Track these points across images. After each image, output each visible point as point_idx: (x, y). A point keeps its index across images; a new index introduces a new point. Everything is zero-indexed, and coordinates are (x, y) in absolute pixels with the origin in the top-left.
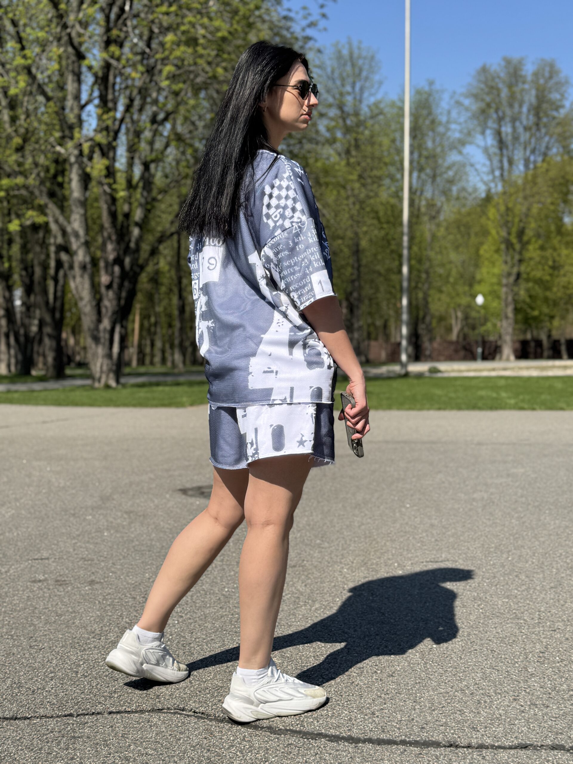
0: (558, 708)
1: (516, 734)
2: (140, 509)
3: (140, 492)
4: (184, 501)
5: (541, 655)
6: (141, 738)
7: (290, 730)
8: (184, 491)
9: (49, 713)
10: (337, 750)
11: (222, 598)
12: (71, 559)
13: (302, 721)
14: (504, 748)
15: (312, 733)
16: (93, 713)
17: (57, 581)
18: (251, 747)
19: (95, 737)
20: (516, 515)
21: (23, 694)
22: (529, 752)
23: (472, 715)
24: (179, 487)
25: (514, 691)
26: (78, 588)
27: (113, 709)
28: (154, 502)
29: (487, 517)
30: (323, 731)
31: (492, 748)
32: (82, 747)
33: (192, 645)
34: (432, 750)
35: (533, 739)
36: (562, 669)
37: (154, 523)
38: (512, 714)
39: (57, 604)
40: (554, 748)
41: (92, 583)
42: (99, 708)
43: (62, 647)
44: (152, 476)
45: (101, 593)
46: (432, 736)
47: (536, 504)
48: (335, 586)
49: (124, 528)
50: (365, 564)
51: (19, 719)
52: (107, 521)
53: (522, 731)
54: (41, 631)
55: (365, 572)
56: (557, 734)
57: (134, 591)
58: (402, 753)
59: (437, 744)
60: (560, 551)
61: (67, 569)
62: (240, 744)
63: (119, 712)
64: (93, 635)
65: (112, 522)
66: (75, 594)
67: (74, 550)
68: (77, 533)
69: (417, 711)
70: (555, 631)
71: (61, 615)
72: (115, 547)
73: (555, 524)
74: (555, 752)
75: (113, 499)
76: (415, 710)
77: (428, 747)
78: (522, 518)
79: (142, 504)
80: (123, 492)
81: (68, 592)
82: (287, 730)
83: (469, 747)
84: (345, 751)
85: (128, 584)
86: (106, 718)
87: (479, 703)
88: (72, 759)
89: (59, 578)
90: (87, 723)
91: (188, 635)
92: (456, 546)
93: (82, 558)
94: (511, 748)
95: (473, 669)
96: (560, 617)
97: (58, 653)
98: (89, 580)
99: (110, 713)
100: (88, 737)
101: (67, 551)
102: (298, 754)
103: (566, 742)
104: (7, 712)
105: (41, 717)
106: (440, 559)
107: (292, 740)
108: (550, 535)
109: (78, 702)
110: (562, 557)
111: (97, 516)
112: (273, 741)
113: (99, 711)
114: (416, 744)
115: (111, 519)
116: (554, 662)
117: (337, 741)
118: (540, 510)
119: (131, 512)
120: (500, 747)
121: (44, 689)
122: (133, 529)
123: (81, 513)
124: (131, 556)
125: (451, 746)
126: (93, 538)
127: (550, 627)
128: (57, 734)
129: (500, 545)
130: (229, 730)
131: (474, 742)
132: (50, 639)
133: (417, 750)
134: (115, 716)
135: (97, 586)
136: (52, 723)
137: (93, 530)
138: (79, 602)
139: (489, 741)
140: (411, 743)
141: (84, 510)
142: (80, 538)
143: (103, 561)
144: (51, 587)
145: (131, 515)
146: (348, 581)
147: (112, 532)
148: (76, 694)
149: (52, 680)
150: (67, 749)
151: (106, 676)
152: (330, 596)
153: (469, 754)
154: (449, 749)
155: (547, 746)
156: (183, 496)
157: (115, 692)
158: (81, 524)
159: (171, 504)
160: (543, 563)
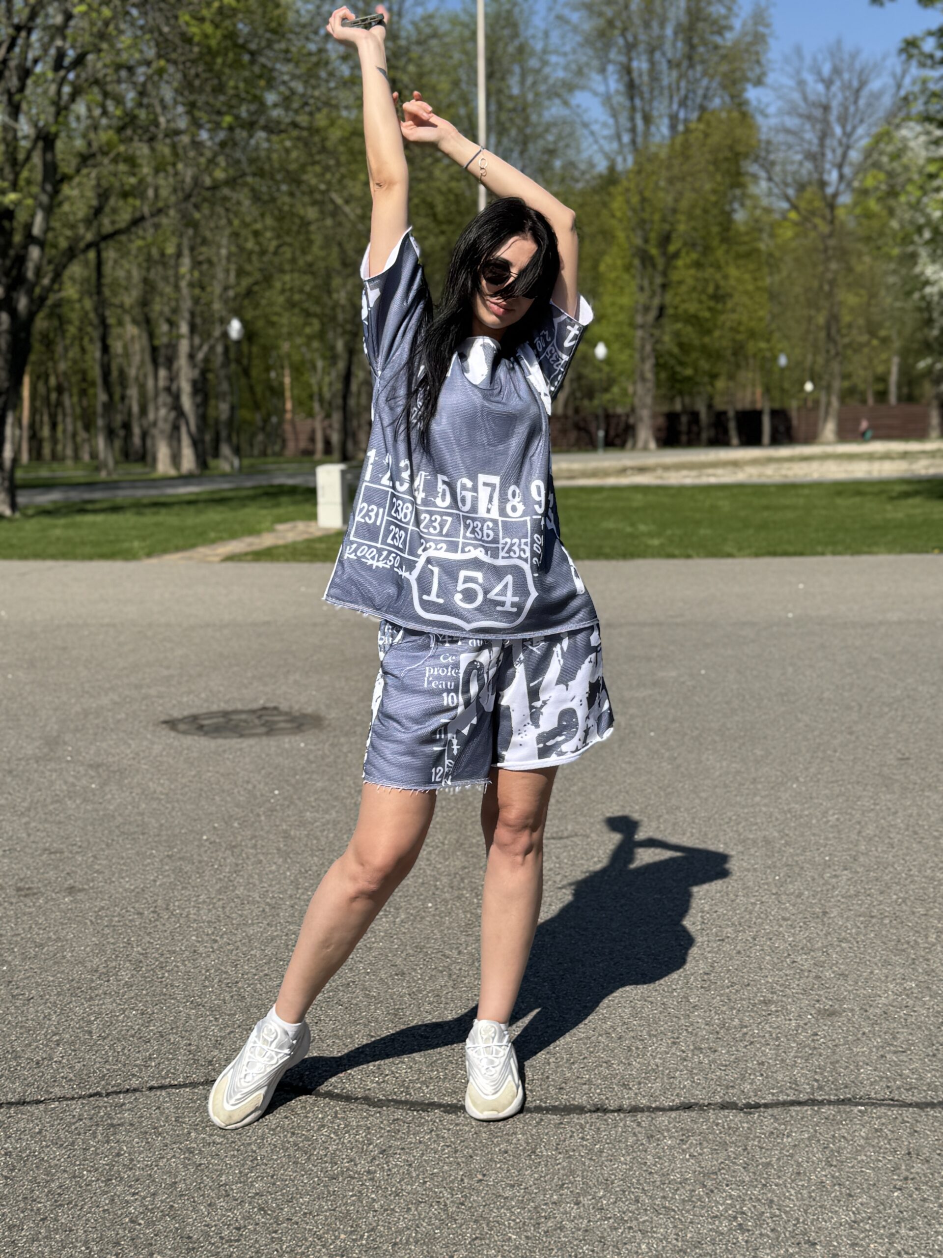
0: (728, 1052)
1: (677, 1091)
2: (111, 759)
3: (104, 729)
4: (176, 743)
5: (706, 977)
6: (202, 1122)
7: (393, 1100)
8: (172, 724)
9: (68, 1092)
10: (457, 1125)
11: (267, 909)
12: (27, 850)
13: (407, 1088)
14: (663, 1109)
15: (422, 1103)
16: (128, 1091)
17: (19, 889)
18: (346, 1126)
19: (141, 1123)
20: (667, 754)
21: (24, 1068)
22: (693, 1114)
23: (621, 1067)
24: (163, 718)
25: (672, 1032)
26: (53, 899)
27: (153, 1083)
28: (129, 746)
29: (627, 759)
30: (436, 1100)
31: (648, 1111)
32: (127, 1139)
33: (240, 985)
34: (575, 1118)
35: (700, 1096)
36: (733, 997)
37: (139, 784)
38: (672, 1062)
39: (31, 927)
40: (724, 1106)
41: (71, 890)
42: (135, 1083)
43: (59, 994)
44: (116, 698)
45: (90, 908)
46: (574, 1099)
47: (696, 733)
48: (423, 883)
49: (94, 795)
50: (462, 844)
51: (28, 1103)
52: (66, 782)
53: (685, 1086)
54: (20, 971)
55: (463, 859)
56: (727, 1088)
57: (137, 902)
58: (538, 1123)
59: (580, 1110)
60: (729, 814)
61: (28, 868)
62: (332, 1123)
63: (162, 1087)
64: (97, 975)
65: (73, 785)
66: (52, 911)
67: (29, 835)
68: (25, 804)
69: (552, 1065)
70: (723, 940)
71: (41, 946)
72: (90, 828)
73: (721, 767)
74: (726, 1112)
75: (65, 743)
76: (549, 1064)
77: (569, 1114)
78: (675, 758)
79: (113, 751)
80: (77, 730)
81: (40, 907)
82: (389, 1101)
83: (619, 1110)
84: (467, 1125)
85: (126, 890)
86: (148, 1097)
87: (630, 1050)
88: (118, 1155)
89: (21, 885)
90: (124, 1104)
91: (230, 970)
92: (585, 811)
93: (46, 850)
94: (671, 1109)
95: (619, 1002)
96: (729, 919)
97: (55, 1004)
98: (66, 886)
99: (151, 1088)
100: (132, 1125)
101: (18, 838)
102: (408, 1132)
103: (739, 1098)
104: (10, 1095)
105: (59, 1099)
106: (566, 834)
107: (399, 1114)
108: (716, 787)
109: (104, 1076)
110: (732, 824)
111: (48, 774)
112: (375, 1117)
113: (134, 1086)
114: (554, 1110)
115: (71, 780)
116: (722, 987)
117: (455, 1112)
118: (701, 744)
119: (99, 766)
120: (658, 1109)
121: (51, 1059)
122: (109, 796)
123: (21, 768)
124: (118, 843)
125: (597, 1110)
126: (51, 813)
127: (717, 936)
128: (87, 1122)
129: (646, 807)
130: (314, 1105)
131: (626, 1104)
132: (38, 984)
133: (556, 1118)
134: (158, 1093)
135: (80, 896)
136: (76, 1107)
137: (49, 800)
138: (62, 924)
139: (645, 1101)
140: (548, 1110)
141: (23, 763)
142: (32, 814)
143: (77, 853)
144: (14, 900)
145: (101, 770)
146: (440, 874)
147: (78, 802)
148: (98, 1065)
149: (58, 1045)
150: (108, 1142)
151: (133, 1036)
152: (418, 899)
153: (621, 1120)
154: (595, 1115)
155: (715, 1104)
156: (173, 734)
157: (150, 1059)
158: (27, 789)
159: (157, 749)
160: (706, 834)
